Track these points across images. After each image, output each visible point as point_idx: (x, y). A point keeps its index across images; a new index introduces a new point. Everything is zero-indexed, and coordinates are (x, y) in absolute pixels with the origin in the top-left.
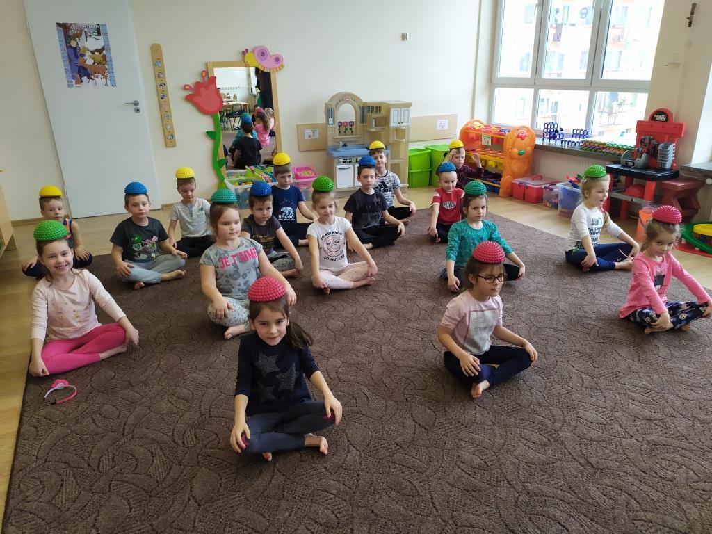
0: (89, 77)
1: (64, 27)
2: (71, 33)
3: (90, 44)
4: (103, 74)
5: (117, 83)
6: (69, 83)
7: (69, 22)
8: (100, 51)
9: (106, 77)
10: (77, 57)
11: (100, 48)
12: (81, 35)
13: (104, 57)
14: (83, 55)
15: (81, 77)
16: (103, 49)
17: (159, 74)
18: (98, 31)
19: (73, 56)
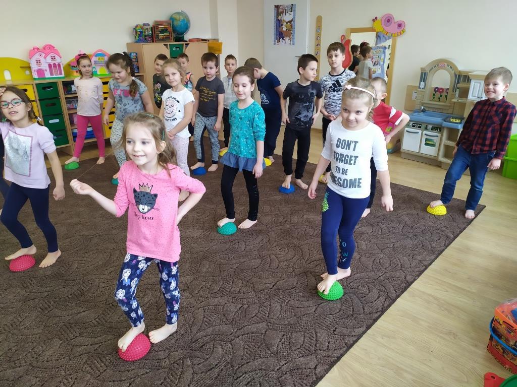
0: (283, 39)
1: (277, 7)
2: (280, 10)
3: (287, 17)
4: (289, 37)
5: (295, 43)
6: (275, 42)
7: (280, 4)
8: (290, 22)
9: (290, 39)
10: (280, 26)
11: (290, 20)
12: (283, 12)
13: (292, 26)
14: (282, 25)
15: (280, 38)
16: (292, 20)
17: (318, 37)
18: (292, 9)
19: (278, 25)
